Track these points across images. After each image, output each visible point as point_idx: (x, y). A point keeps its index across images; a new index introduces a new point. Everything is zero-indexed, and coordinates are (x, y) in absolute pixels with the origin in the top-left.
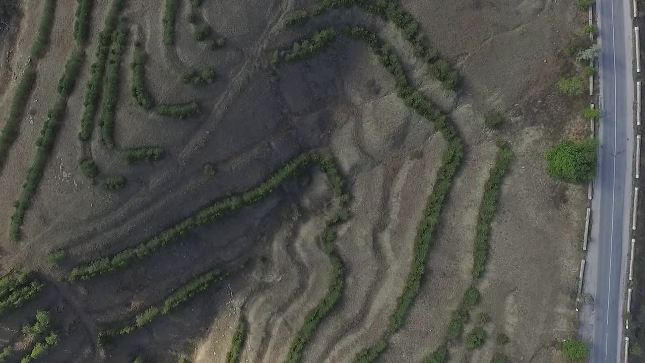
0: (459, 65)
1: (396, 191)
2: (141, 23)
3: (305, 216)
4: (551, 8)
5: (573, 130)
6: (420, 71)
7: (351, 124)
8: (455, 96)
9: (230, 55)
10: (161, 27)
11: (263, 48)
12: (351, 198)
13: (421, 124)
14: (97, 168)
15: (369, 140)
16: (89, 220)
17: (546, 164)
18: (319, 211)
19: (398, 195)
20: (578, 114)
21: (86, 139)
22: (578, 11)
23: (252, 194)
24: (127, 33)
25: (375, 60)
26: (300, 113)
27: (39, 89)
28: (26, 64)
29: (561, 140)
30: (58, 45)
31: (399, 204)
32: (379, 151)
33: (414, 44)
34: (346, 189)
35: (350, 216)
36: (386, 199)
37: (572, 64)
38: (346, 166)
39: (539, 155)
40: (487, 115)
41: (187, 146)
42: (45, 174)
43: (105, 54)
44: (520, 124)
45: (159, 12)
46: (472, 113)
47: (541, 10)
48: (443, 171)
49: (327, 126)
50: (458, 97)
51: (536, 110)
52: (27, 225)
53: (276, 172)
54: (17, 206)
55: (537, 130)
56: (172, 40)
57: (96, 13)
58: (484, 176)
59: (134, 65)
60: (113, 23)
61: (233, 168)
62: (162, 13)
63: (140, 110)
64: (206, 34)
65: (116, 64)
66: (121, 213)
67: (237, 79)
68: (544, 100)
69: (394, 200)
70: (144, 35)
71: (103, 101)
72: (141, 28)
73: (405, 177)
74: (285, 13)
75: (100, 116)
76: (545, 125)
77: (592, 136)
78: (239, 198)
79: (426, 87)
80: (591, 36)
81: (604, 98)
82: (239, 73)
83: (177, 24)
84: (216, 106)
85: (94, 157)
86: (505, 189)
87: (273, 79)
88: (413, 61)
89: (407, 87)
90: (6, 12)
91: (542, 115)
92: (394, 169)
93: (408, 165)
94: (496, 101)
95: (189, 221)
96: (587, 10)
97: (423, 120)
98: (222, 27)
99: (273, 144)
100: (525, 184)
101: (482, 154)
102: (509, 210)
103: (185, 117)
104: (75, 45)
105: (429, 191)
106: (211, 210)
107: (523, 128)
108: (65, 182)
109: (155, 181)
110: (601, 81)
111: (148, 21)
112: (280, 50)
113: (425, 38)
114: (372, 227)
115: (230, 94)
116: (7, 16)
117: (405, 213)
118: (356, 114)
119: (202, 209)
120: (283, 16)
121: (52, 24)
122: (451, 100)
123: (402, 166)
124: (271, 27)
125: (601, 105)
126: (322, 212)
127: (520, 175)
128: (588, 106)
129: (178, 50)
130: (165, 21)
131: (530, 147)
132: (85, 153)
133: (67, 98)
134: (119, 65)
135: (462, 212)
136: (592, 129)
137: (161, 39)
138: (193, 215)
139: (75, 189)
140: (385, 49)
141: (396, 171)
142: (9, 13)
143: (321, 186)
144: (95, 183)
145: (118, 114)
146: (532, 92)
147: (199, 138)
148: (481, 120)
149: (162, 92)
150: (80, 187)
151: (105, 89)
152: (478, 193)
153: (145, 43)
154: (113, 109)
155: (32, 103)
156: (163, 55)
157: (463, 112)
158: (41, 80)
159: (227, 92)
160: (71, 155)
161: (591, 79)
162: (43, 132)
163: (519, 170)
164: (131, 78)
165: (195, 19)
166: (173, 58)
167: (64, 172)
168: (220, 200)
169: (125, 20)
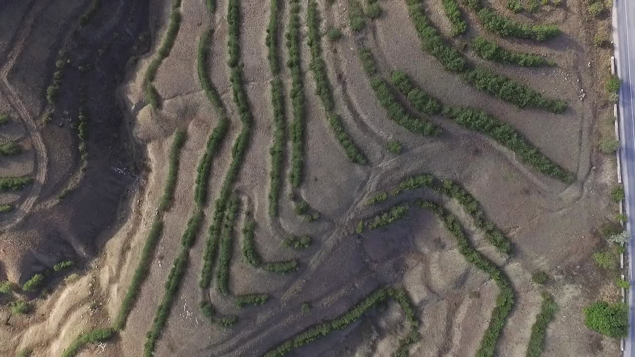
0: (511, 234)
1: (457, 322)
2: (250, 195)
3: (382, 334)
4: (588, 197)
5: (607, 294)
6: (478, 236)
7: (420, 268)
8: (508, 257)
9: (324, 225)
10: (267, 202)
11: (350, 218)
12: (420, 323)
13: (479, 274)
14: (214, 310)
15: (436, 282)
16: (209, 348)
17: (584, 317)
18: (393, 332)
19: (459, 325)
20: (611, 282)
21: (206, 285)
22: (610, 201)
23: (340, 322)
24: (239, 203)
25: (441, 224)
26: (379, 260)
27: (165, 238)
28: (154, 215)
29: (596, 300)
30: (181, 203)
31: (460, 333)
32: (444, 290)
33: (475, 218)
34: (417, 318)
35: (420, 337)
36: (449, 328)
37: (606, 242)
38: (416, 300)
39: (578, 308)
40: (534, 273)
41: (287, 291)
42: (172, 311)
43: (220, 219)
44: (561, 281)
45: (265, 189)
46: (521, 270)
47: (579, 198)
48: (497, 312)
49: (400, 268)
50: (510, 258)
51: (575, 273)
52: (158, 351)
53: (359, 303)
54: (149, 337)
55: (576, 288)
56: (277, 211)
57: (213, 181)
58: (532, 320)
59: (245, 231)
60: (227, 193)
61: (325, 304)
62: (268, 189)
63: (249, 266)
64: (305, 210)
65: (229, 229)
66: (233, 342)
67: (329, 242)
68: (582, 266)
69: (456, 329)
70: (253, 206)
71: (220, 257)
72: (250, 199)
73: (465, 311)
74: (368, 193)
75: (217, 269)
76: (583, 286)
77: (623, 300)
78: (329, 326)
79: (483, 248)
80: (621, 222)
81: (633, 270)
82: (331, 238)
83: (280, 201)
84: (311, 262)
85: (212, 300)
86: (550, 332)
87: (358, 241)
88: (473, 228)
89: (468, 248)
90: (136, 168)
91: (580, 277)
92: (455, 304)
93: (467, 302)
94: (542, 263)
95: (287, 345)
96: (618, 202)
97: (480, 272)
98: (317, 204)
99: (357, 285)
100: (566, 330)
101: (530, 301)
102: (553, 350)
103: (286, 272)
104: (194, 205)
105: (486, 326)
106: (306, 336)
107: (564, 285)
108: (188, 319)
109: (261, 318)
110: (630, 256)
111: (256, 194)
112: (364, 220)
113: (484, 214)
114: (438, 349)
115: (323, 253)
116: (137, 171)
117: (466, 340)
118: (425, 260)
119: (299, 333)
120: (367, 195)
121: (175, 183)
122: (504, 259)
123: (462, 302)
124: (357, 203)
125: (630, 276)
126: (396, 332)
127: (562, 323)
128: (619, 276)
129: (281, 220)
130: (270, 197)
131: (570, 301)
132: (204, 296)
133: (189, 249)
134: (232, 227)
135: (513, 347)
136: (623, 295)
137: (267, 211)
138: (292, 339)
139: (197, 325)
140: (450, 219)
141: (457, 305)
142: (139, 168)
143: (395, 313)
144: (213, 321)
145: (231, 268)
146: (573, 259)
147: (298, 285)
148: (529, 276)
149: (269, 252)
150: (201, 323)
151: (221, 247)
152: (527, 333)
153: (253, 212)
154: (228, 264)
155: (160, 250)
156: (268, 224)
157: (513, 268)
158: (167, 230)
159: (320, 251)
160: (193, 298)
161: (622, 256)
162: (171, 278)
163: (561, 318)
164: (242, 240)
165: (296, 197)
166: (277, 227)
167: (187, 311)
168: (314, 326)
169: (238, 192)
